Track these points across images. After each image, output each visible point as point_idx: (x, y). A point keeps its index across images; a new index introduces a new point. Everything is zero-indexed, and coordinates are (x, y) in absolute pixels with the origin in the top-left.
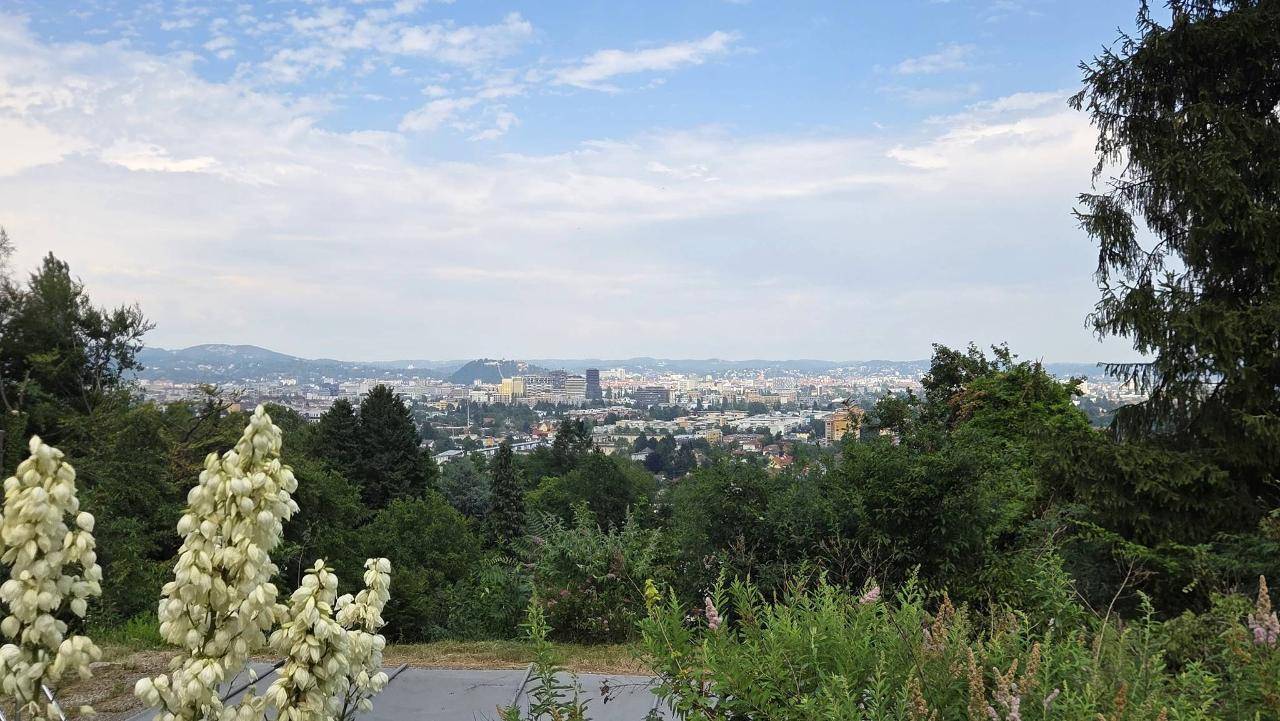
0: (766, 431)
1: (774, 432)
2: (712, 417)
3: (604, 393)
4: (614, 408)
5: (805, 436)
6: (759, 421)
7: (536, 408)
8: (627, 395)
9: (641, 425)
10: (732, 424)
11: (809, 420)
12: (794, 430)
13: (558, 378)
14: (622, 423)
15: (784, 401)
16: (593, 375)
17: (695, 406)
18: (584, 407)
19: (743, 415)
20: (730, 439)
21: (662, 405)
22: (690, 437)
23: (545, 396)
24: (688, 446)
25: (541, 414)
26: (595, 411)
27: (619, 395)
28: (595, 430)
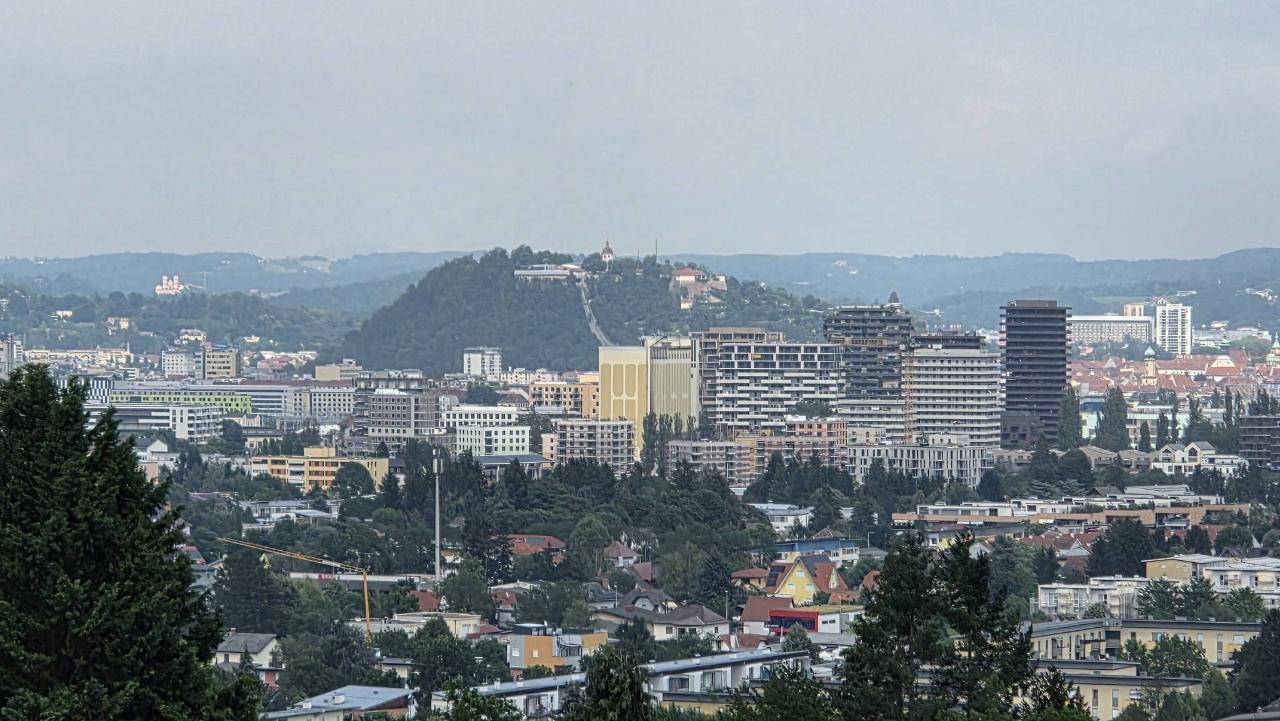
3: (1090, 422)
4: (1140, 494)
7: (759, 491)
8: (1199, 431)
9: (1265, 577)
13: (870, 343)
14: (1175, 571)
16: (1037, 332)
18: (994, 487)
23: (808, 436)
25: (785, 518)
26: (1047, 510)
27: (1164, 432)
28: (1044, 599)
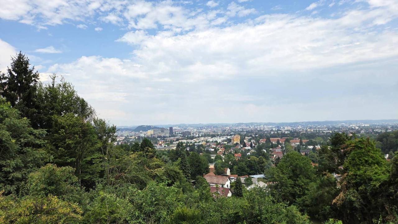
0: (216, 142)
1: (218, 142)
2: (202, 138)
3: (174, 133)
4: (178, 137)
5: (226, 143)
6: (214, 139)
7: (157, 138)
8: (180, 133)
9: (185, 141)
10: (208, 140)
11: (226, 138)
12: (223, 141)
13: (163, 130)
14: (180, 141)
15: (219, 134)
16: (171, 129)
17: (198, 136)
18: (170, 137)
19: (210, 138)
20: (208, 144)
21: (189, 136)
22: (198, 144)
23: (159, 134)
24: (199, 146)
25: (159, 139)
26: (173, 138)
27: (178, 134)
28: (174, 143)
